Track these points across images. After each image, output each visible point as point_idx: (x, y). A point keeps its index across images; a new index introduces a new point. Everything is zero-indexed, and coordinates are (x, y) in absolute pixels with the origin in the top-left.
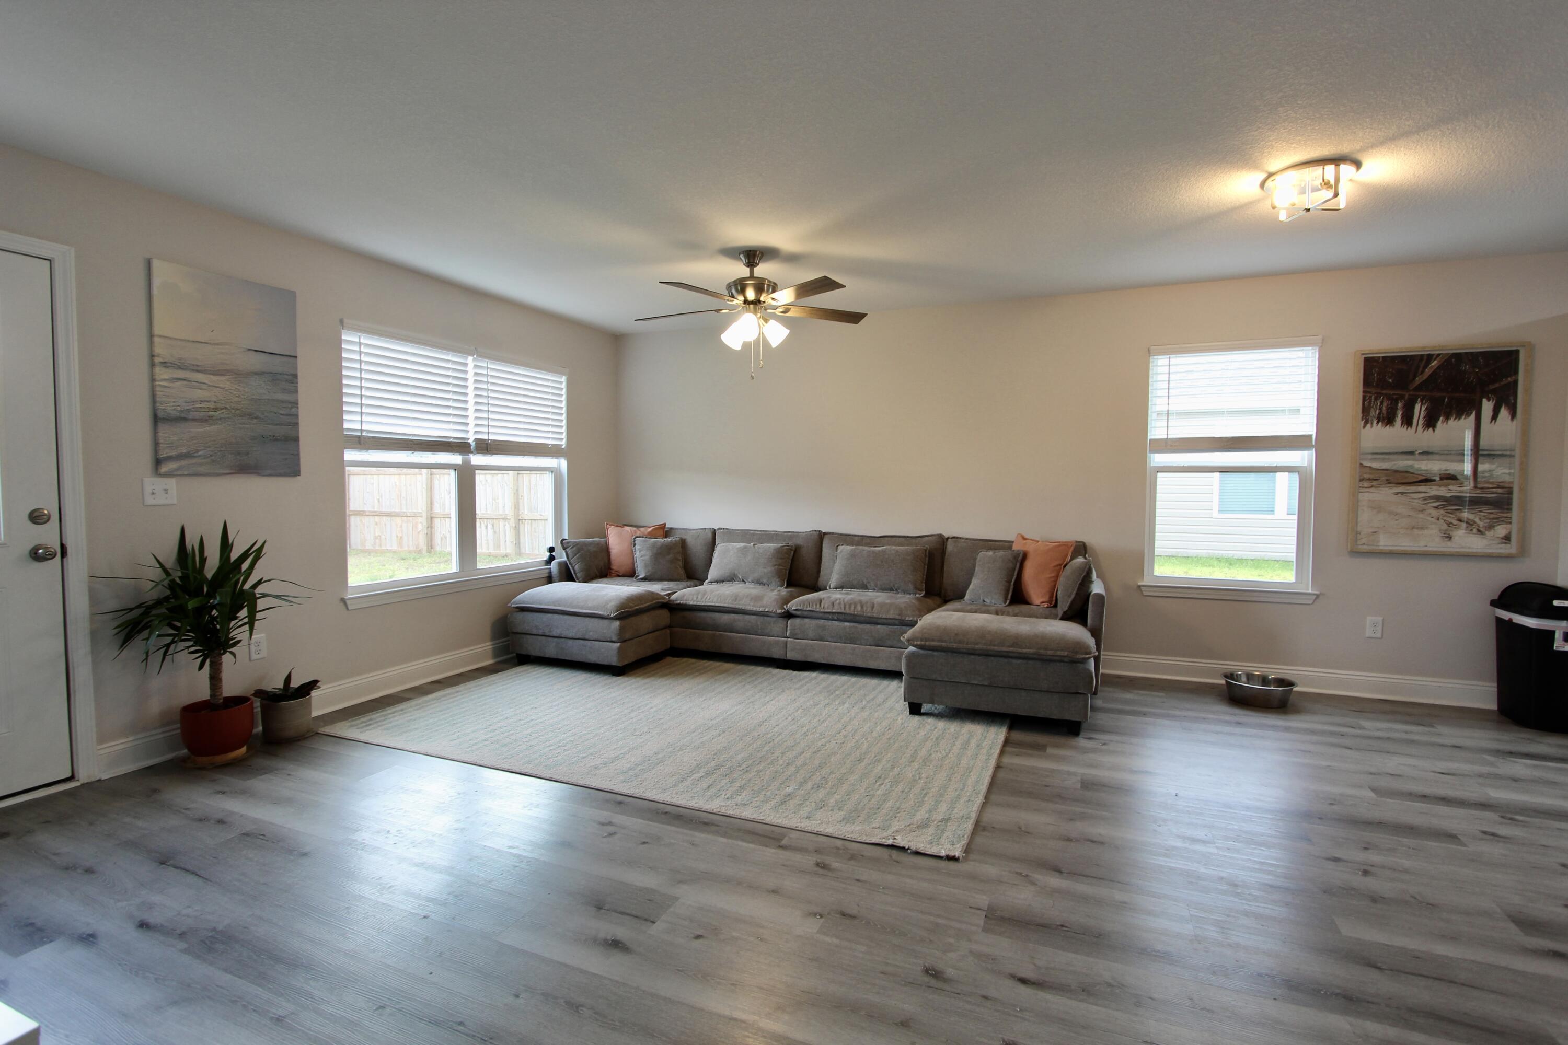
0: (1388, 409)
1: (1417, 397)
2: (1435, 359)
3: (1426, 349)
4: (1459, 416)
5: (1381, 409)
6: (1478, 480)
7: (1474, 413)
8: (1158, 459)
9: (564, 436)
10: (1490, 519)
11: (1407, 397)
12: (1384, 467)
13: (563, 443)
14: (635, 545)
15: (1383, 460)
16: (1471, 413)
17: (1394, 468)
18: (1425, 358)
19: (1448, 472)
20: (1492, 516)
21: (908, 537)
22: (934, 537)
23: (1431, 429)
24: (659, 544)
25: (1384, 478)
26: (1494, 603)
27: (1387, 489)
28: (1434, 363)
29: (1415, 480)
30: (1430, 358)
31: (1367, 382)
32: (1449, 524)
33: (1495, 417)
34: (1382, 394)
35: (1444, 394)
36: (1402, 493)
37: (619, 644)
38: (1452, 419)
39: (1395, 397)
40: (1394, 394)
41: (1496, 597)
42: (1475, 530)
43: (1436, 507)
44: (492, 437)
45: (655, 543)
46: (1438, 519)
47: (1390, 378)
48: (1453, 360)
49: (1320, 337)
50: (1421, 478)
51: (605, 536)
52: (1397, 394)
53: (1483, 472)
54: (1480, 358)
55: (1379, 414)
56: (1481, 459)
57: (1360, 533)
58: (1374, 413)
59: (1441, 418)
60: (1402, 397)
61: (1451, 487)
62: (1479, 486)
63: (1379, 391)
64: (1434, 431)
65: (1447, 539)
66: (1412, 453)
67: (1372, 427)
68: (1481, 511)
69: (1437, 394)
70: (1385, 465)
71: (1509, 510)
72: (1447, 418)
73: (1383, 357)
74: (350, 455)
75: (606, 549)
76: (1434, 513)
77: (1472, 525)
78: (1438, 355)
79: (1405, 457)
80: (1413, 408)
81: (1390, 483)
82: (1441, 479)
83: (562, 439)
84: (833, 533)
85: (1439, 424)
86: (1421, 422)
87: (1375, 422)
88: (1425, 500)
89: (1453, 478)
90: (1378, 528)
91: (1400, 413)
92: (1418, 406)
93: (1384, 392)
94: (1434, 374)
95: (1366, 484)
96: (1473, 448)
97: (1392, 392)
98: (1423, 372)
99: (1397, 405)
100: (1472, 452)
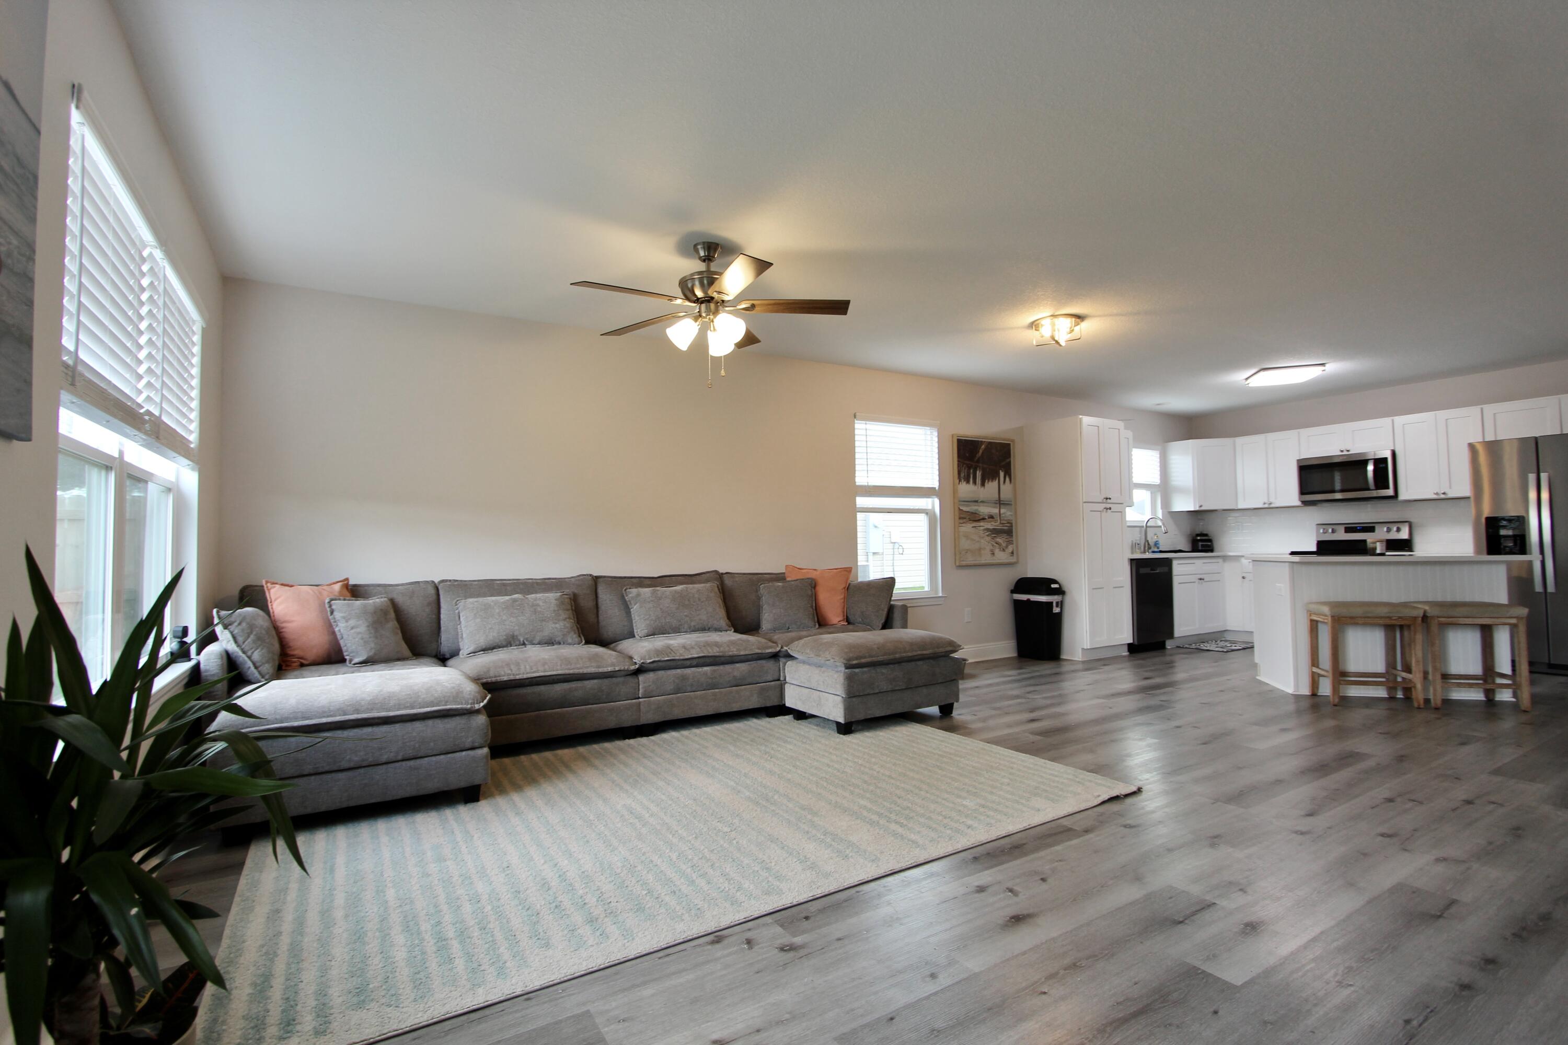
0: (967, 473)
1: (978, 467)
3: (980, 438)
4: (992, 481)
5: (964, 472)
6: (1001, 518)
8: (861, 501)
9: (196, 430)
10: (1006, 542)
11: (974, 466)
12: (967, 510)
14: (329, 612)
15: (967, 506)
17: (971, 511)
19: (990, 514)
20: (1007, 540)
22: (712, 574)
24: (363, 609)
25: (968, 517)
26: (1013, 592)
27: (969, 524)
28: (983, 447)
29: (979, 519)
30: (981, 443)
31: (959, 456)
32: (993, 545)
33: (1004, 482)
34: (964, 463)
35: (987, 467)
39: (969, 465)
41: (1013, 588)
42: (1002, 549)
43: (987, 536)
46: (989, 543)
47: (967, 453)
49: (938, 422)
50: (981, 517)
53: (1004, 513)
54: (999, 446)
55: (964, 475)
56: (1001, 506)
57: (958, 554)
58: (962, 474)
59: (986, 481)
60: (972, 466)
61: (992, 523)
62: (1002, 522)
63: (963, 461)
64: (984, 488)
66: (977, 501)
67: (962, 484)
68: (1003, 537)
69: (985, 466)
71: (1012, 536)
72: (989, 481)
73: (964, 440)
75: (273, 624)
76: (987, 539)
77: (1000, 546)
78: (984, 442)
79: (974, 504)
80: (976, 473)
81: (970, 521)
82: (989, 518)
85: (986, 484)
86: (979, 482)
87: (963, 480)
88: (983, 531)
89: (991, 517)
90: (967, 550)
91: (972, 476)
92: (978, 472)
93: (966, 462)
94: (983, 453)
95: (961, 521)
96: (998, 499)
97: (968, 462)
98: (979, 451)
99: (970, 471)
100: (998, 502)
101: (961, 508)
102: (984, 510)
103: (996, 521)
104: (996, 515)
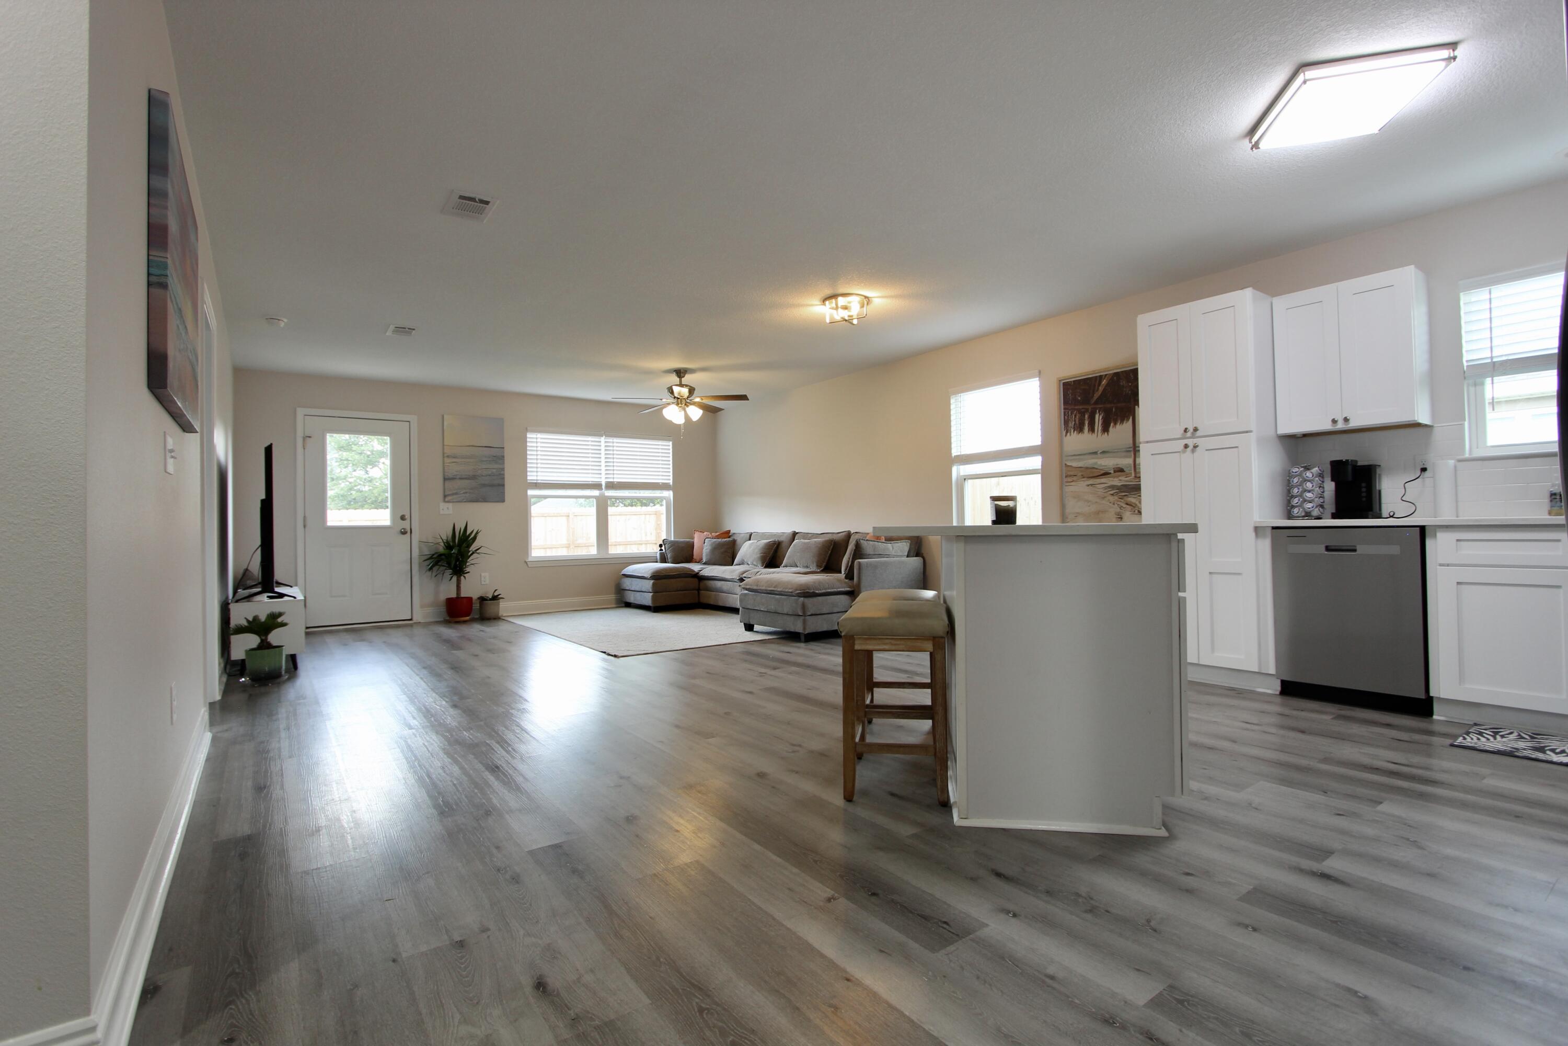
0: (1079, 420)
1: (1096, 409)
2: (1104, 379)
3: (1096, 372)
4: (1122, 422)
5: (1075, 421)
6: (1137, 471)
7: (1131, 418)
8: (959, 471)
9: (671, 478)
11: (1090, 410)
12: (1079, 466)
13: (671, 482)
14: (704, 543)
15: (1079, 460)
16: (1129, 418)
17: (1086, 466)
18: (1098, 378)
21: (834, 533)
22: (843, 533)
23: (1106, 433)
24: (717, 542)
25: (1081, 474)
27: (1082, 482)
28: (1104, 382)
29: (1099, 474)
30: (1101, 378)
31: (1066, 403)
32: (1121, 507)
34: (1075, 409)
35: (1112, 405)
36: (1092, 485)
37: (652, 594)
38: (1119, 424)
39: (1083, 410)
40: (1083, 409)
42: (1136, 512)
43: (1112, 495)
44: (616, 480)
45: (715, 541)
46: (1114, 504)
47: (1079, 396)
48: (1115, 378)
49: (1037, 371)
50: (1103, 472)
51: (693, 538)
54: (1131, 374)
55: (1075, 424)
56: (1137, 454)
57: (1067, 518)
58: (1071, 424)
59: (1112, 424)
60: (1087, 410)
61: (1120, 478)
62: (1137, 475)
63: (1073, 407)
64: (1108, 434)
65: (1119, 520)
66: (1095, 453)
67: (1070, 435)
69: (1108, 406)
70: (1080, 464)
72: (1115, 424)
73: (1074, 381)
74: (530, 492)
75: (691, 546)
76: (1112, 498)
77: (1134, 507)
78: (1106, 375)
79: (1092, 456)
80: (1095, 416)
81: (1084, 478)
82: (1115, 472)
83: (669, 479)
84: (801, 533)
85: (1111, 429)
86: (1100, 428)
87: (1072, 431)
88: (1106, 489)
89: (1121, 470)
90: (1078, 513)
91: (1087, 423)
92: (1097, 416)
93: (1076, 407)
94: (1103, 391)
95: (1069, 479)
96: (1132, 446)
97: (1081, 407)
98: (1098, 389)
99: (1085, 417)
100: (1132, 449)
101: (1069, 464)
102: (1108, 463)
103: (1127, 475)
104: (1127, 468)
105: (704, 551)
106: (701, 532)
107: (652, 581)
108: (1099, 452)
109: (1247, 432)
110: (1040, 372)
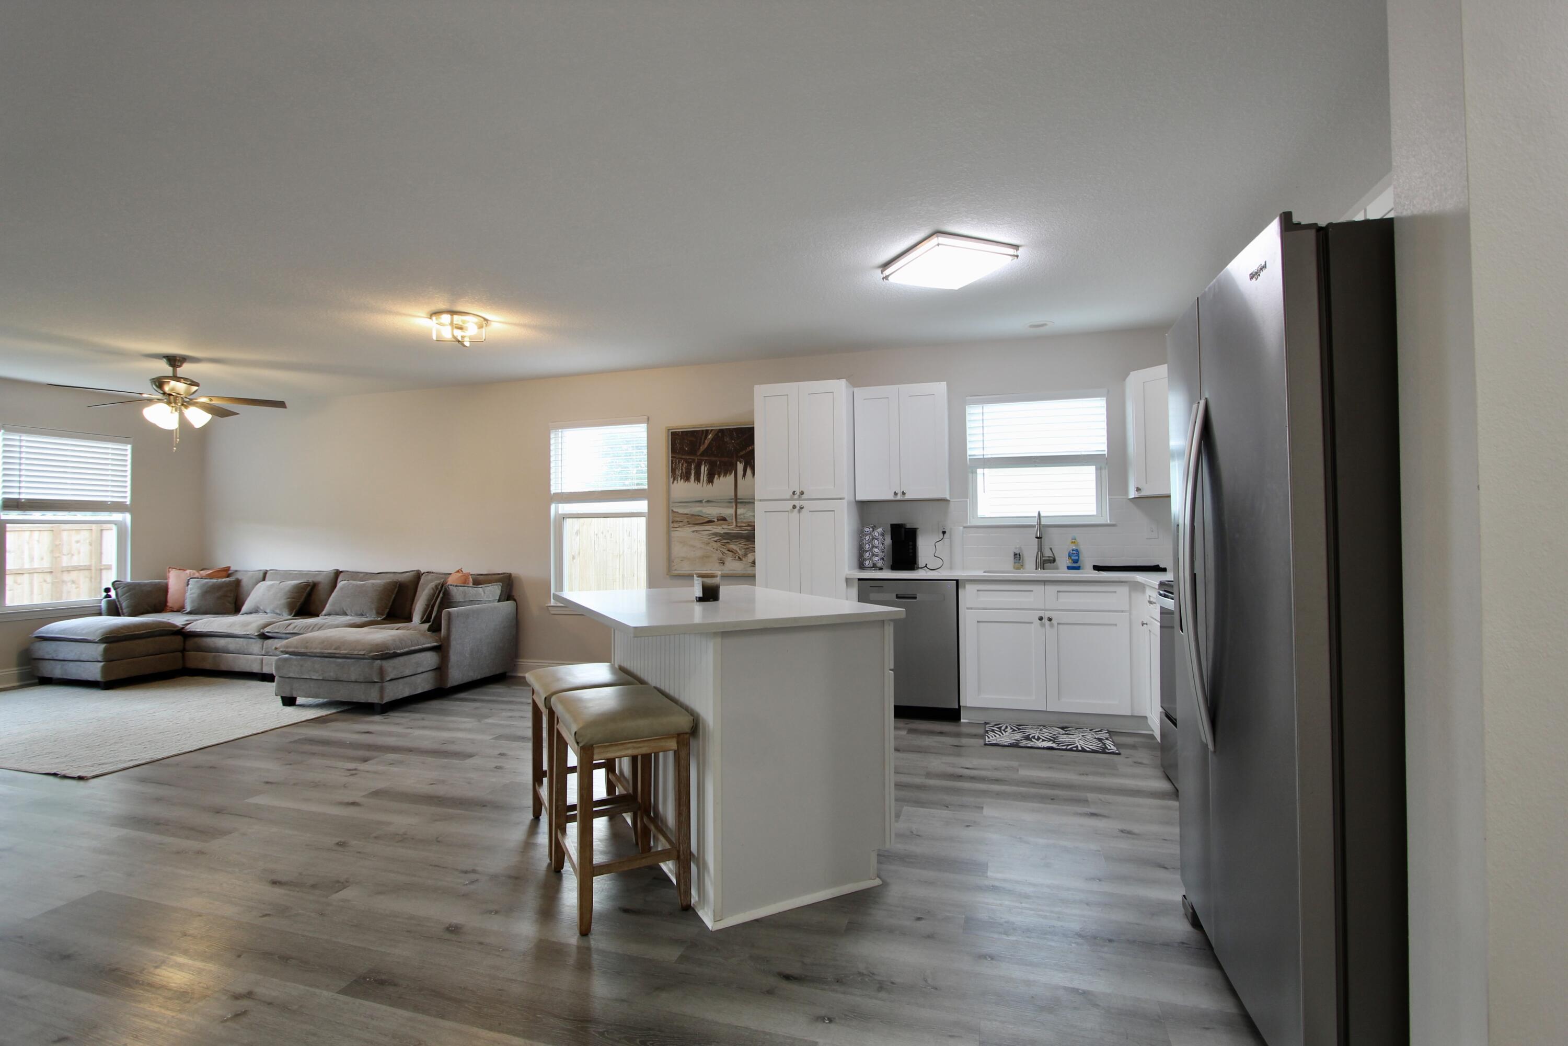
0: (686, 469)
1: (702, 460)
2: (710, 433)
3: (704, 426)
4: (725, 475)
5: (682, 469)
6: (738, 520)
7: (733, 472)
8: (557, 508)
9: (129, 494)
10: (744, 549)
11: (696, 461)
12: (685, 513)
13: (128, 501)
14: (188, 585)
16: (732, 472)
17: (691, 513)
18: (704, 432)
19: (721, 515)
20: (746, 547)
21: (397, 573)
22: (413, 572)
23: (711, 484)
24: (210, 584)
25: (686, 520)
27: (688, 528)
28: (710, 436)
29: (704, 521)
30: (707, 432)
31: (674, 450)
32: (723, 553)
33: (744, 475)
34: (682, 459)
35: (717, 459)
36: (696, 531)
37: (102, 663)
38: (722, 476)
40: (689, 459)
42: (737, 557)
43: (716, 541)
44: (23, 496)
45: (207, 583)
46: (717, 550)
47: (686, 447)
48: (720, 434)
50: (707, 520)
51: (166, 578)
52: (691, 459)
53: (741, 514)
54: (734, 433)
55: (682, 473)
56: (738, 505)
57: (673, 562)
58: (678, 472)
59: (716, 476)
60: (693, 461)
61: (723, 526)
62: (739, 525)
63: (680, 456)
64: (712, 485)
65: (722, 565)
66: (701, 501)
67: (677, 482)
68: (740, 544)
69: (713, 459)
70: (686, 511)
71: (754, 542)
72: (719, 476)
73: (681, 432)
75: (164, 589)
76: (715, 545)
77: (735, 553)
78: (712, 430)
79: (698, 504)
80: (701, 467)
81: (689, 524)
82: (718, 520)
83: (126, 497)
84: (347, 571)
85: (715, 480)
86: (705, 479)
87: (679, 478)
88: (709, 536)
89: (724, 519)
90: (684, 557)
91: (693, 472)
92: (703, 467)
93: (683, 457)
94: (710, 444)
95: (676, 525)
96: (734, 497)
97: (688, 457)
98: (704, 442)
99: (691, 467)
100: (734, 501)
101: (675, 510)
102: (712, 511)
103: (729, 523)
104: (729, 517)
105: (188, 594)
106: (180, 570)
107: (103, 646)
108: (704, 501)
109: (841, 499)
110: (648, 419)
